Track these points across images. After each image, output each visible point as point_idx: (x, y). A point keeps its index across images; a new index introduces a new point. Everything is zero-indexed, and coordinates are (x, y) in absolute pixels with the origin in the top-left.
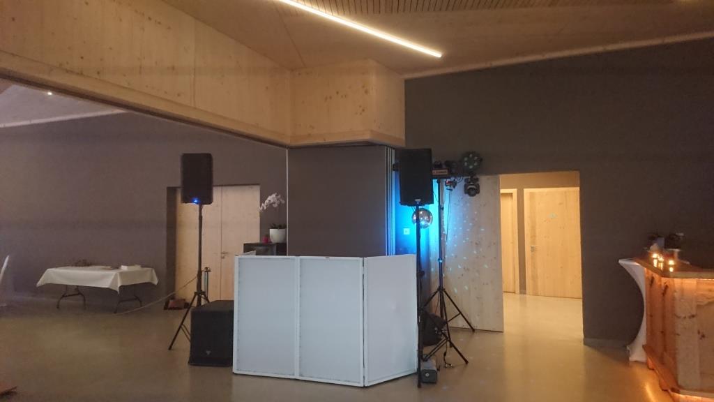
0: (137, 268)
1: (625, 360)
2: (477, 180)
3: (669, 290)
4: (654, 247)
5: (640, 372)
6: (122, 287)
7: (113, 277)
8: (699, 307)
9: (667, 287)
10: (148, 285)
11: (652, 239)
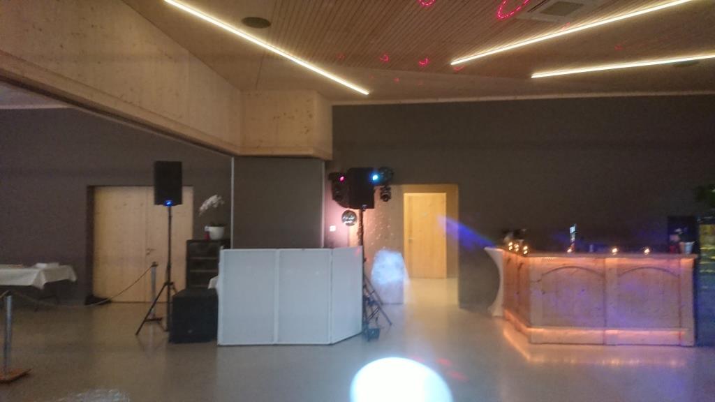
0: (54, 266)
1: (489, 316)
2: (389, 189)
3: (523, 266)
4: (507, 239)
5: (499, 323)
6: (47, 285)
7: (35, 275)
8: (543, 275)
9: (521, 264)
10: (66, 283)
11: (505, 233)
